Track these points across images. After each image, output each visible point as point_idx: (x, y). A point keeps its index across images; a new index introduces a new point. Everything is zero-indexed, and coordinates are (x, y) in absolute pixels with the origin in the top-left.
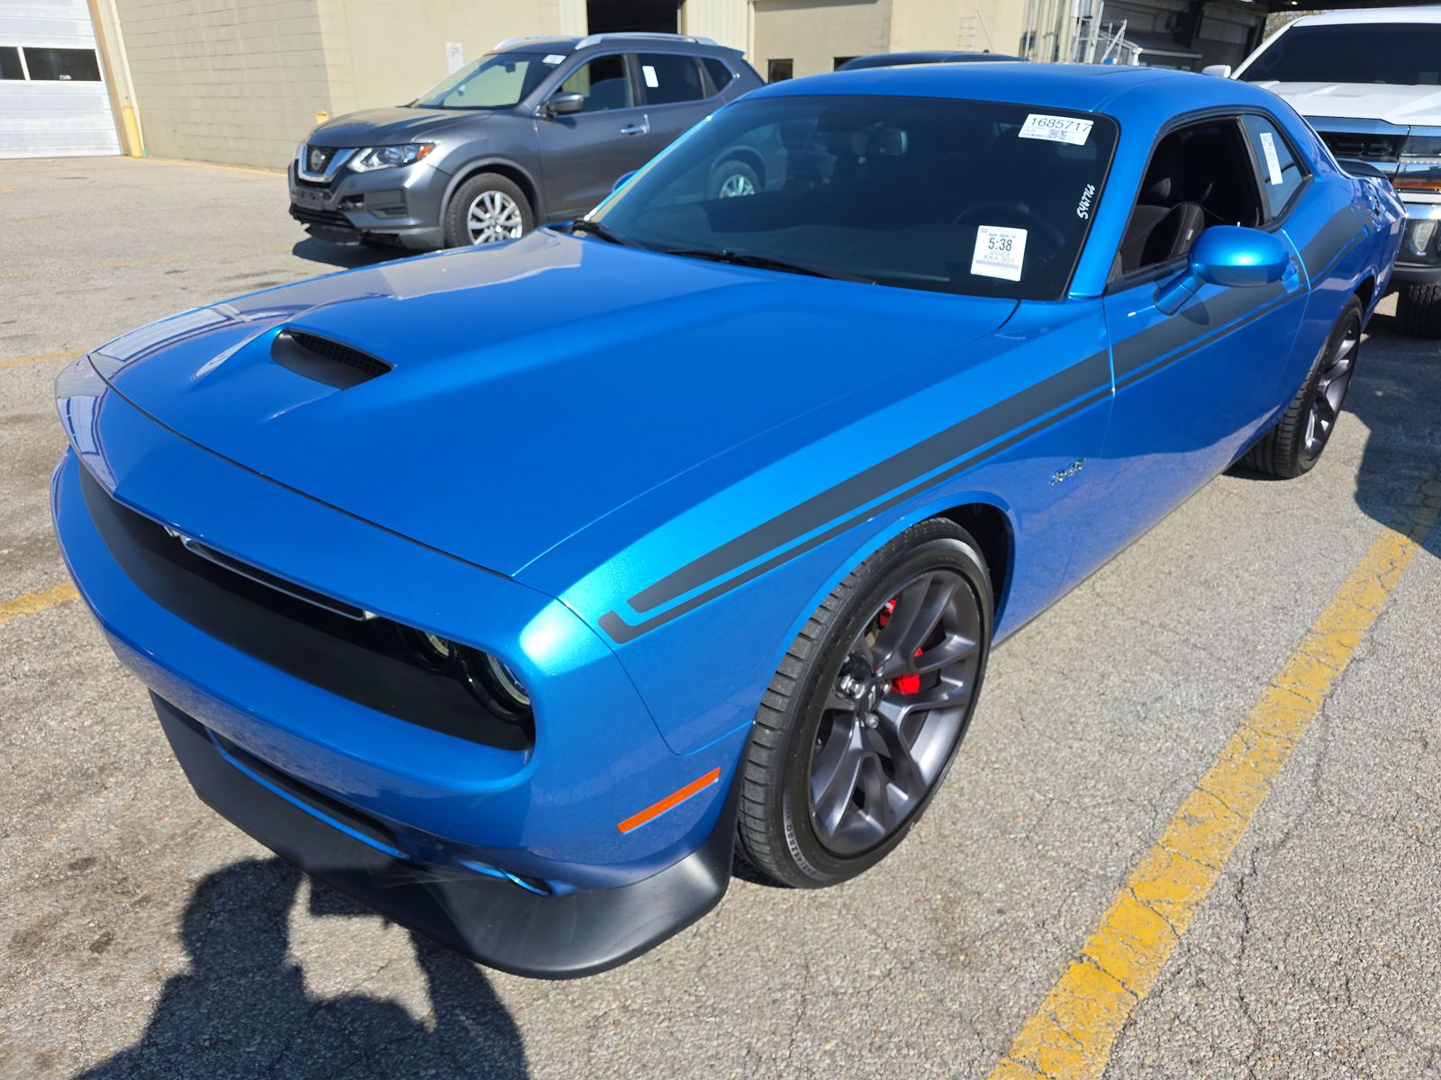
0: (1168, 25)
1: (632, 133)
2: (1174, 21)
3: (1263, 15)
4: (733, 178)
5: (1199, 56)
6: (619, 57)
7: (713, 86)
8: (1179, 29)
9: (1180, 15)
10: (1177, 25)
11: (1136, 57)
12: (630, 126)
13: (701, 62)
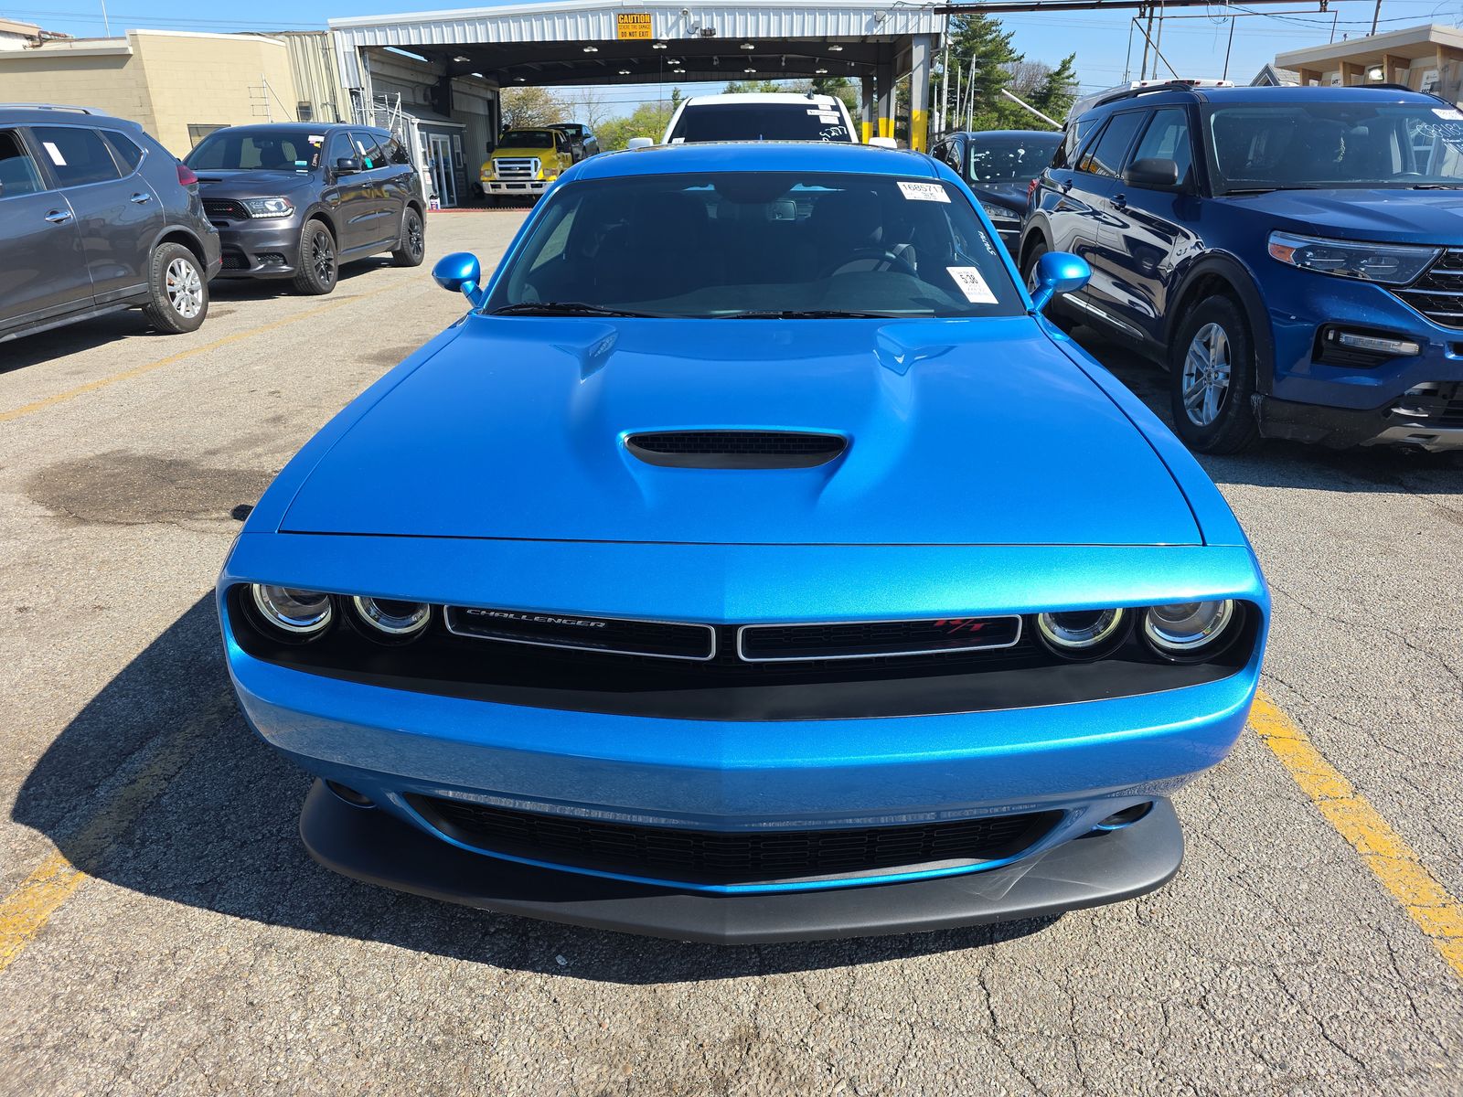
0: (425, 98)
1: (58, 221)
2: (429, 93)
3: (496, 89)
4: (174, 263)
5: (464, 126)
6: (11, 131)
7: (127, 166)
8: (436, 101)
9: (433, 88)
10: (433, 99)
11: (416, 126)
12: (53, 213)
13: (103, 136)
